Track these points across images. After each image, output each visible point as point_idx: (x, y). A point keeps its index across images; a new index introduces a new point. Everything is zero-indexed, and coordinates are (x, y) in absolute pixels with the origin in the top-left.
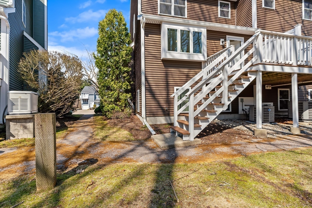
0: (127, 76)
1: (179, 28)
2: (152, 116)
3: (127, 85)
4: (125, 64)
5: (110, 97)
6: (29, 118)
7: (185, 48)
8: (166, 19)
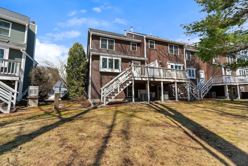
0: (83, 78)
1: (108, 58)
2: (93, 98)
3: (83, 83)
4: (83, 72)
5: (73, 89)
6: (37, 98)
7: (111, 66)
8: (101, 54)
